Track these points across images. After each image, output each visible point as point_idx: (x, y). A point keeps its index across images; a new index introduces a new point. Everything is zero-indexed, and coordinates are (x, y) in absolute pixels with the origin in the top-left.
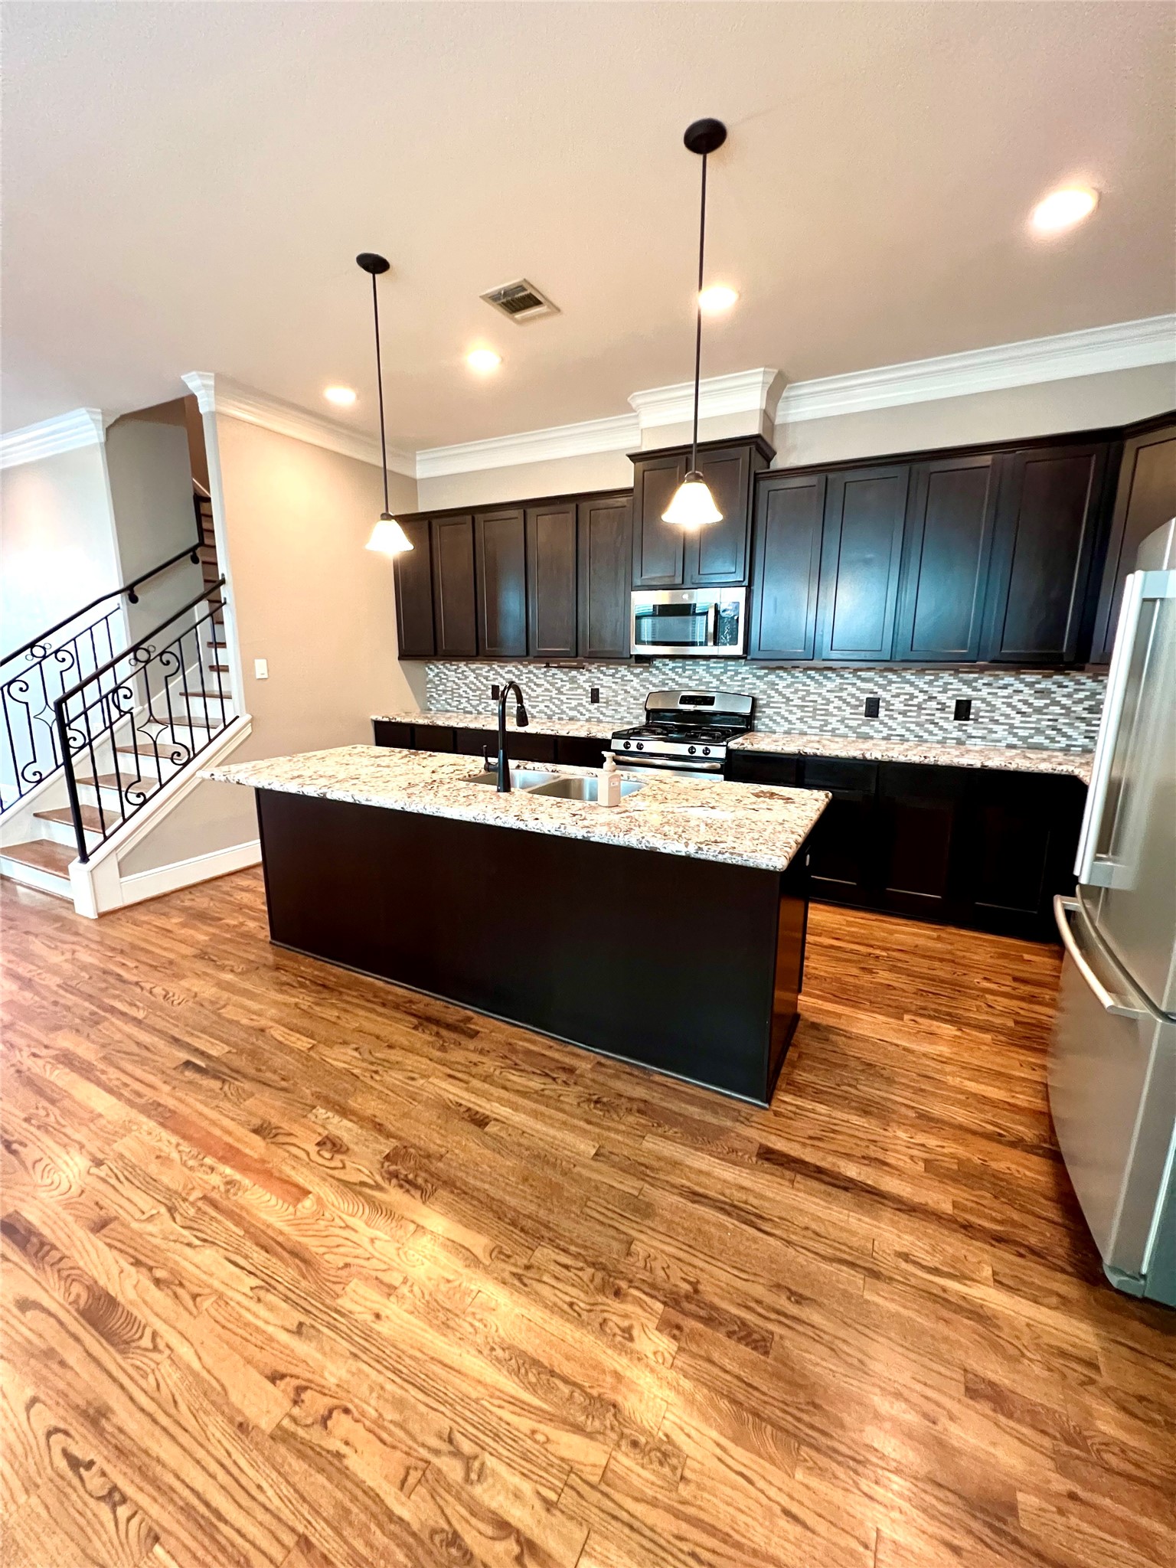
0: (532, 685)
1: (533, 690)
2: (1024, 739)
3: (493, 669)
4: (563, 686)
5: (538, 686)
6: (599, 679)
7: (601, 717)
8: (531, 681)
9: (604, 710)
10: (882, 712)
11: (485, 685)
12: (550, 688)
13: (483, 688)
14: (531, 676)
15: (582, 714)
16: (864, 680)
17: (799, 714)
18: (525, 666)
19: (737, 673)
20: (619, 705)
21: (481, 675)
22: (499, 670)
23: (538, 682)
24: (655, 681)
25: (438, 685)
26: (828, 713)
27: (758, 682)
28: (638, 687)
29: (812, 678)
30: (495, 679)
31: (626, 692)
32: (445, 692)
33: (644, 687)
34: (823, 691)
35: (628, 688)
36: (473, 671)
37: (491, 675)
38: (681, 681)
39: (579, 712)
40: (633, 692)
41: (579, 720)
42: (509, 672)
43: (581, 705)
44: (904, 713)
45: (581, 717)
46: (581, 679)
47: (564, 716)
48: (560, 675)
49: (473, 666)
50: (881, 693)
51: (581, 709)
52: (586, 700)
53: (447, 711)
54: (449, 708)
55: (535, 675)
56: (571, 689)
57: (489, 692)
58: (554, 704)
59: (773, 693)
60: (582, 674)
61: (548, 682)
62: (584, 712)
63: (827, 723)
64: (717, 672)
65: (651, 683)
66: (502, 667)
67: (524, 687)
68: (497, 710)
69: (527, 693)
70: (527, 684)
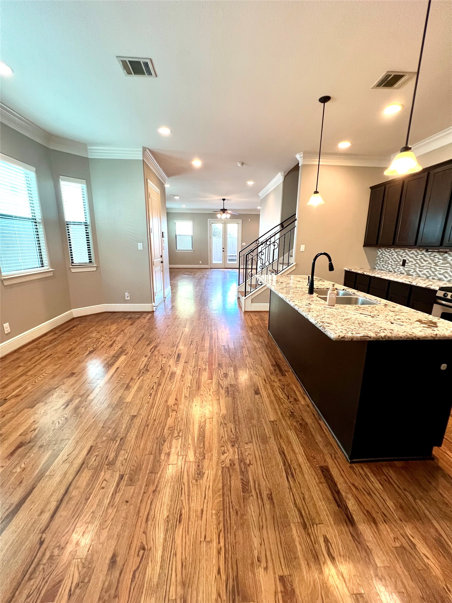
0: (422, 260)
1: (422, 263)
3: (405, 252)
4: (438, 262)
8: (422, 258)
11: (400, 259)
12: (431, 262)
14: (423, 256)
15: (446, 277)
18: (421, 251)
21: (399, 254)
22: (408, 253)
23: (425, 259)
25: (381, 258)
30: (405, 257)
32: (383, 261)
36: (396, 252)
37: (404, 255)
39: (444, 276)
41: (443, 281)
42: (413, 253)
45: (445, 279)
47: (435, 277)
48: (438, 255)
49: (397, 250)
51: (446, 275)
53: (382, 270)
54: (383, 268)
55: (425, 255)
56: (443, 264)
57: (401, 263)
58: (431, 271)
61: (431, 259)
62: (447, 276)
66: (409, 251)
67: (418, 261)
68: (403, 272)
69: (419, 265)
70: (419, 260)
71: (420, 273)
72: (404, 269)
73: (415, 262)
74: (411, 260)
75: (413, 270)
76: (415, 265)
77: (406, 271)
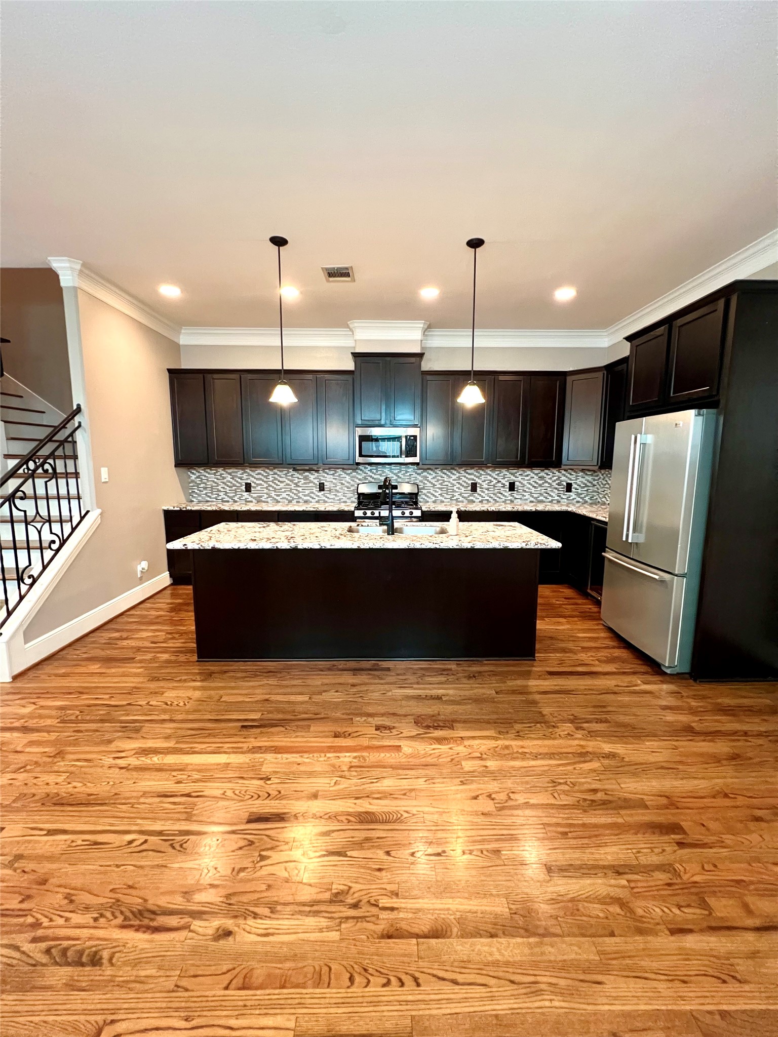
0: (277, 482)
1: (277, 485)
2: (536, 498)
3: (246, 472)
4: (299, 482)
5: (281, 482)
6: (324, 477)
7: (326, 499)
8: (276, 479)
9: (328, 495)
10: (478, 489)
11: (239, 483)
12: (291, 483)
13: (238, 485)
14: (276, 476)
15: (313, 498)
16: (469, 474)
17: (440, 492)
18: (271, 470)
19: (407, 472)
20: (338, 491)
21: (237, 477)
22: (251, 473)
23: (281, 479)
24: (360, 477)
25: (200, 484)
26: (454, 491)
27: (418, 477)
28: (350, 481)
29: (445, 474)
30: (247, 479)
31: (342, 484)
32: (205, 488)
33: (353, 481)
34: (451, 480)
35: (343, 482)
36: (230, 474)
37: (245, 476)
38: (375, 477)
39: (311, 497)
40: (346, 484)
41: (311, 502)
42: (259, 474)
43: (313, 493)
44: (488, 489)
45: (313, 500)
46: (312, 477)
47: (301, 500)
48: (297, 475)
49: (230, 471)
50: (478, 480)
51: (312, 495)
52: (315, 490)
53: (208, 501)
54: (208, 499)
55: (278, 475)
56: (305, 483)
57: (243, 488)
58: (293, 493)
59: (426, 482)
60: (312, 474)
61: (288, 480)
62: (315, 497)
63: (453, 496)
64: (396, 471)
65: (357, 478)
66: (252, 471)
67: (271, 483)
68: (250, 499)
69: (273, 487)
70: (272, 481)
71: (278, 498)
72: (252, 497)
73: (266, 485)
74: (258, 482)
75: (266, 496)
76: (267, 488)
77: (254, 498)
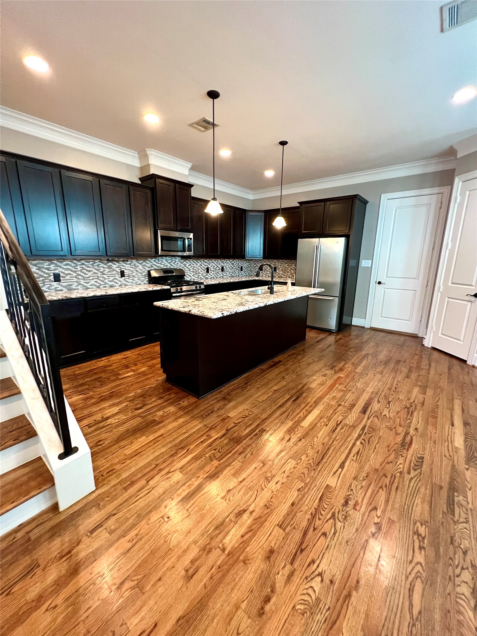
0: (85, 271)
1: (85, 274)
2: (231, 275)
3: (54, 263)
4: (104, 271)
5: (89, 271)
6: (123, 266)
7: (127, 283)
8: (83, 269)
9: (127, 280)
10: (210, 271)
11: (47, 274)
12: (97, 272)
13: (45, 275)
14: (83, 266)
15: (116, 283)
16: (206, 263)
17: (193, 274)
18: (79, 261)
19: (175, 262)
20: (135, 277)
21: (44, 267)
22: (58, 264)
23: (88, 269)
24: (148, 266)
26: (199, 273)
27: (182, 265)
28: (142, 268)
29: (195, 262)
30: (55, 270)
31: (137, 271)
33: (144, 268)
34: (197, 266)
35: (137, 269)
37: (52, 267)
38: (158, 265)
39: (115, 282)
40: (140, 271)
42: (67, 265)
43: (116, 279)
44: (213, 271)
45: (116, 285)
46: (114, 267)
47: (107, 286)
48: (102, 265)
50: (209, 266)
51: (116, 281)
52: (118, 276)
55: (86, 265)
56: (109, 272)
57: (52, 278)
58: (100, 280)
59: (185, 268)
60: (114, 264)
61: (95, 269)
62: (118, 282)
63: (199, 276)
64: (169, 261)
65: (147, 267)
66: (60, 262)
67: (79, 273)
68: (60, 288)
69: (82, 276)
70: (81, 271)
71: (87, 285)
72: (61, 286)
73: (74, 275)
74: (67, 272)
75: (76, 284)
76: (76, 277)
77: (64, 287)
